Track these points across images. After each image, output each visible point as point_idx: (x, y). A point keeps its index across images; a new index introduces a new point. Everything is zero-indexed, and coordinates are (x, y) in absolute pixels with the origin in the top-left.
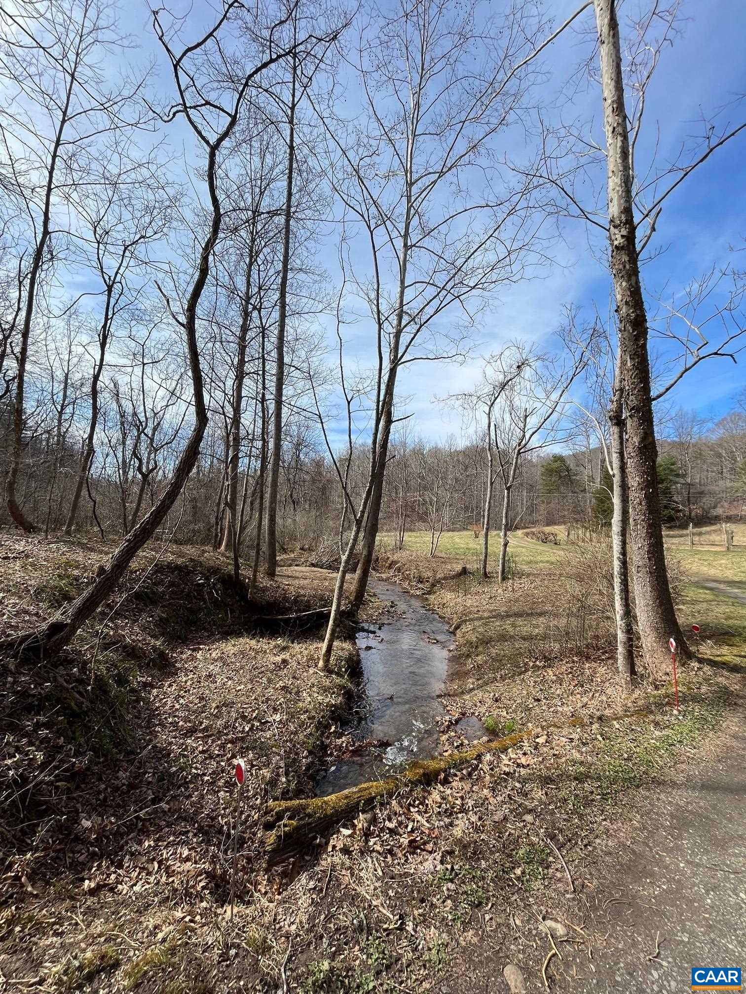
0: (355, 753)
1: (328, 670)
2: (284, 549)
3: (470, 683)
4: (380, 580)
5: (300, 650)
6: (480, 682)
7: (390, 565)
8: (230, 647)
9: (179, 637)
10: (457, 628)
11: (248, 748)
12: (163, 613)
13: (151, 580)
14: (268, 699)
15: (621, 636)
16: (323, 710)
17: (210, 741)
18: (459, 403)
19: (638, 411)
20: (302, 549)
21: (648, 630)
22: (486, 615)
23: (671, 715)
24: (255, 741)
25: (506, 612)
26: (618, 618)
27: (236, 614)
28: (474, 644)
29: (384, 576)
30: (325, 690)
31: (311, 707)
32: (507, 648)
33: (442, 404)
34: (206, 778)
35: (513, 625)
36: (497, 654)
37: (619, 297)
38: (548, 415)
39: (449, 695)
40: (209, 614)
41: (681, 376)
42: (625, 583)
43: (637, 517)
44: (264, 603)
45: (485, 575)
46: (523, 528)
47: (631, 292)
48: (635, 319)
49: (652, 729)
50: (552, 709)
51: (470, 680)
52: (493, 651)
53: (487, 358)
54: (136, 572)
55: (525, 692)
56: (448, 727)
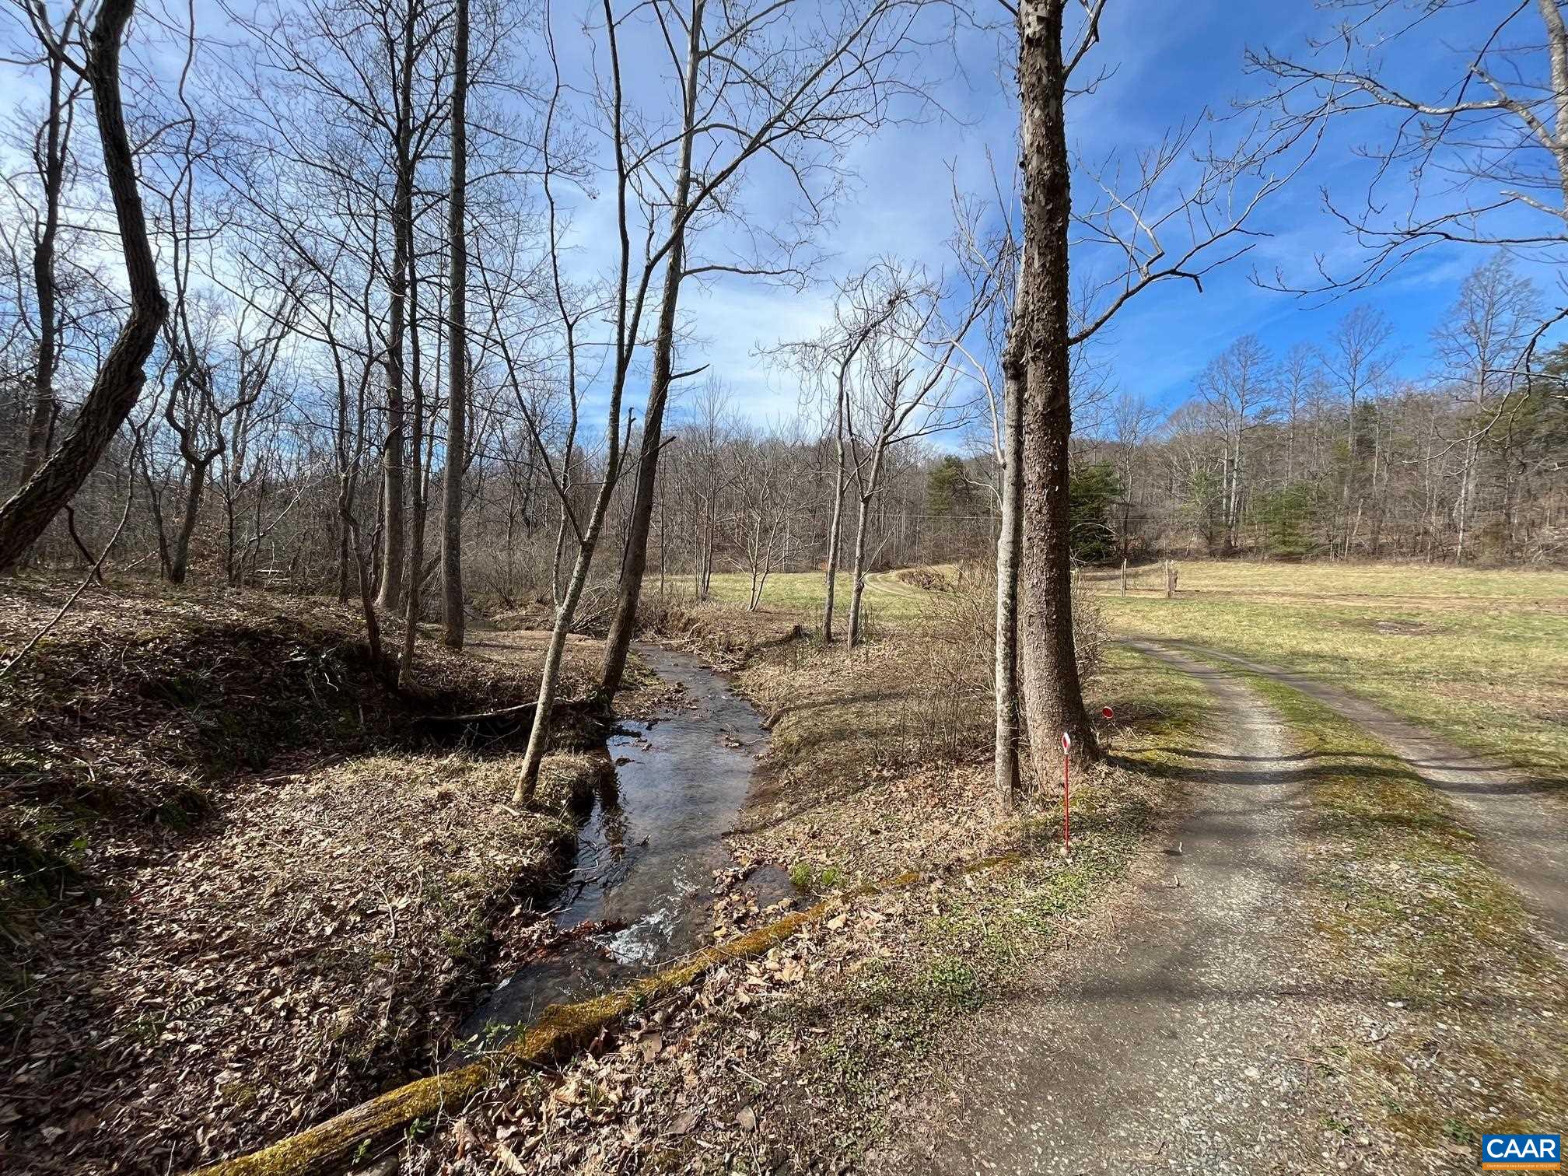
0: (554, 948)
1: (531, 805)
2: (508, 602)
3: (780, 808)
4: (668, 648)
5: (484, 773)
6: (794, 807)
7: (686, 625)
8: (344, 776)
9: (246, 762)
10: (774, 722)
11: (314, 972)
12: (209, 718)
13: (183, 658)
14: (391, 869)
15: (1001, 728)
16: (500, 880)
17: (231, 967)
18: (794, 358)
19: (1045, 350)
20: (540, 601)
21: (1039, 717)
22: (821, 699)
23: (1056, 856)
24: (341, 953)
25: (852, 694)
26: (999, 699)
27: (377, 715)
28: (796, 747)
29: (674, 642)
30: (515, 842)
31: (476, 876)
32: (841, 751)
33: (768, 359)
34: (193, 1048)
35: (860, 714)
36: (827, 762)
37: (1028, 138)
38: (930, 381)
39: (743, 832)
40: (318, 716)
41: (1119, 305)
42: (1012, 643)
43: (1033, 535)
44: (432, 692)
45: (829, 637)
46: (899, 568)
47: (1047, 129)
48: (1052, 180)
49: (1022, 885)
50: (894, 847)
51: (780, 805)
52: (822, 756)
53: (841, 284)
54: (145, 643)
55: (858, 820)
56: (731, 886)
